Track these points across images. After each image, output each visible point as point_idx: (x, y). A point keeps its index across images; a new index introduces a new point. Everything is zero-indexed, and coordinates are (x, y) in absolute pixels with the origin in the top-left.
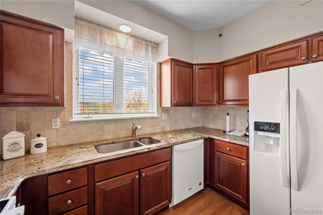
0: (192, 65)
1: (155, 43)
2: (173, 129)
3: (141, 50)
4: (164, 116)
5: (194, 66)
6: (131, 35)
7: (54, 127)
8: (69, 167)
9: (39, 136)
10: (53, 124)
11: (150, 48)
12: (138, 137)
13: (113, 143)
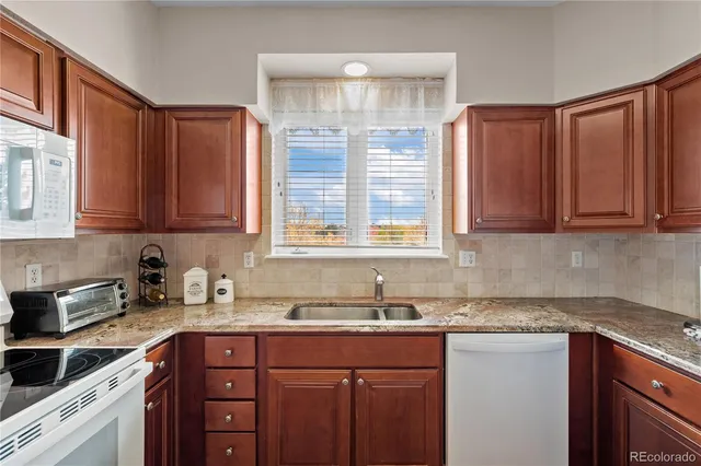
0: (552, 108)
1: (434, 79)
2: (497, 294)
3: (399, 104)
4: (465, 258)
5: (558, 111)
6: (372, 78)
7: (246, 266)
8: (228, 330)
9: (224, 276)
10: (245, 260)
11: (421, 94)
12: (386, 301)
13: (331, 305)
